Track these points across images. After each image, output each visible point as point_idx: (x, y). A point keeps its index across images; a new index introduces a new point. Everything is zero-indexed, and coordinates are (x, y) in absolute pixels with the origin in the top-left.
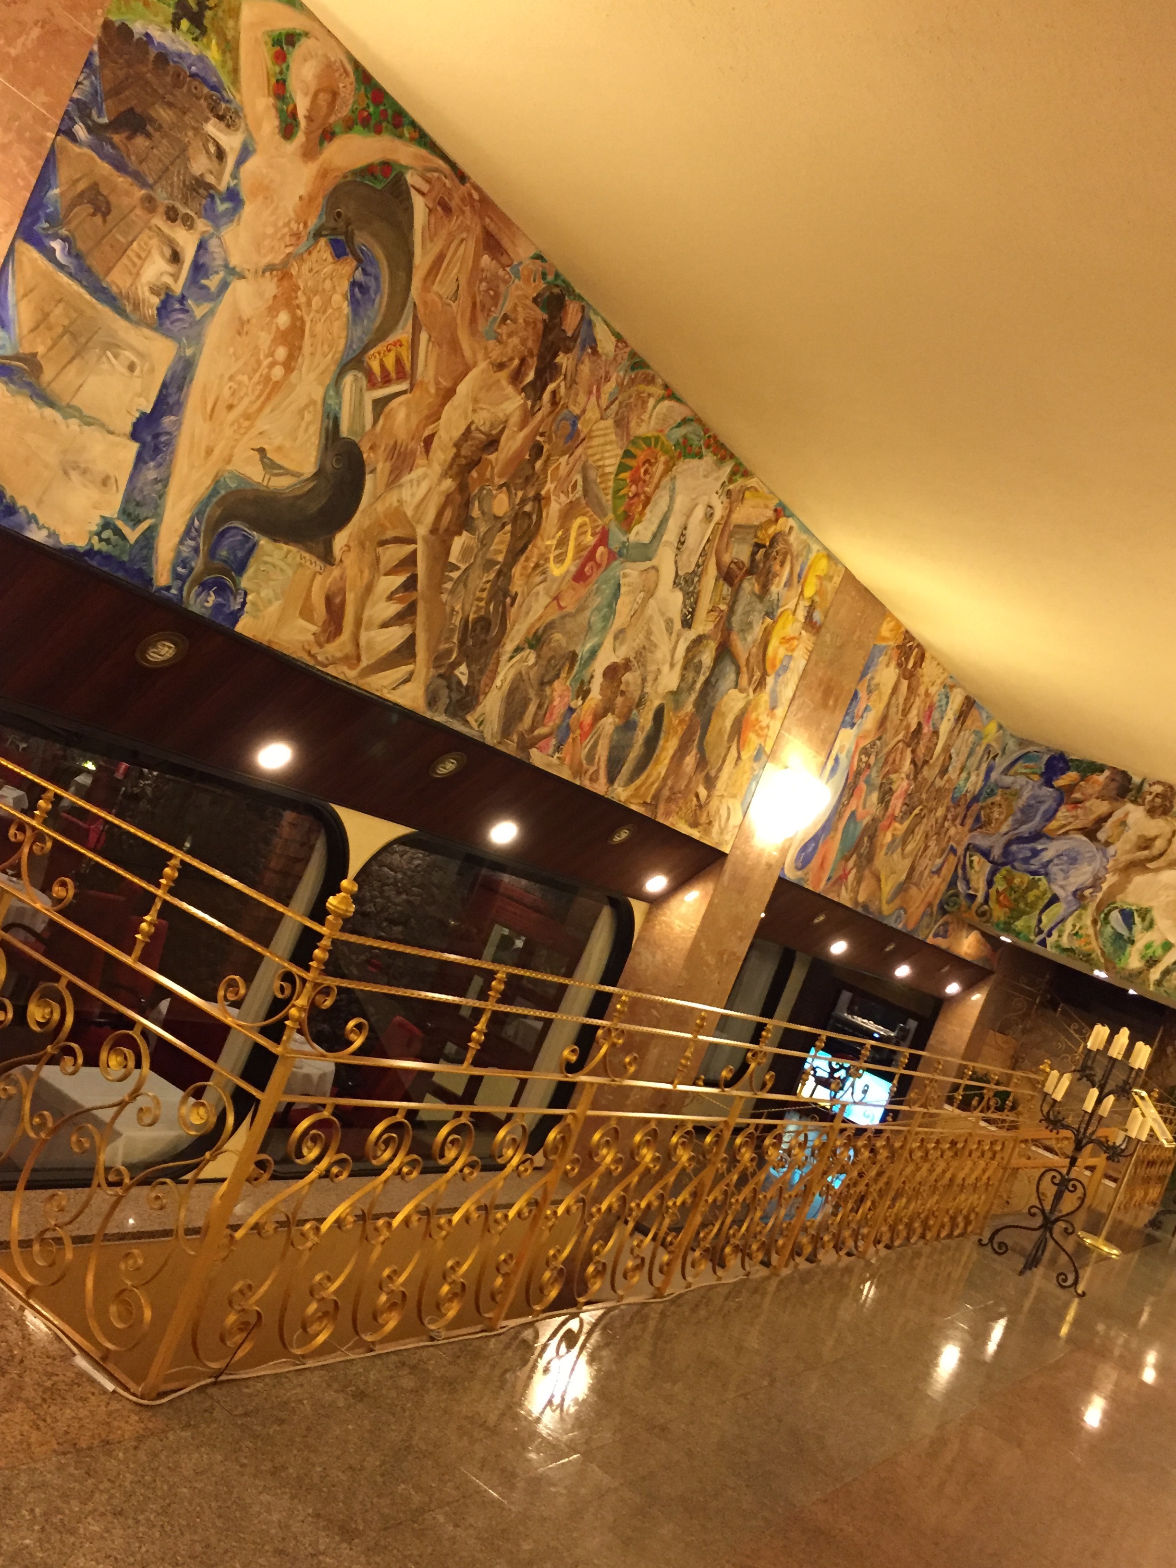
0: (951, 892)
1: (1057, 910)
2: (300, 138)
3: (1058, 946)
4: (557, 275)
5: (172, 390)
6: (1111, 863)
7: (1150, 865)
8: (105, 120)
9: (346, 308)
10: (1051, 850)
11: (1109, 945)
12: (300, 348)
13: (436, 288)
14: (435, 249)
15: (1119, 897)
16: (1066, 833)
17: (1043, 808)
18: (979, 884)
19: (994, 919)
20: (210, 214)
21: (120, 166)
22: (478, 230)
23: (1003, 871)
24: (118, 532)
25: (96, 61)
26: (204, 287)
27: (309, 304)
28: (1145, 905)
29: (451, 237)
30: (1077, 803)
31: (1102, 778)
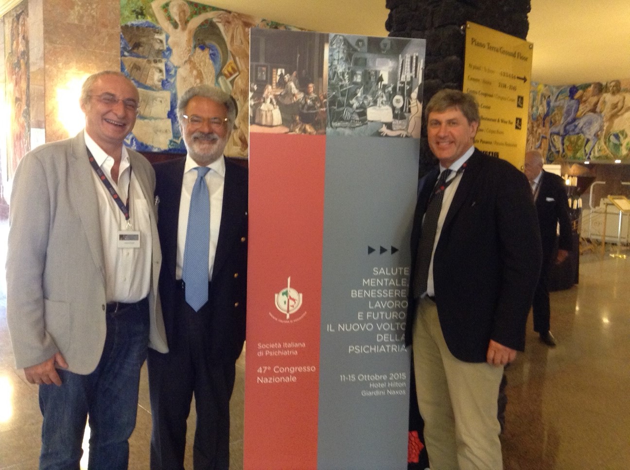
0: (550, 153)
1: (590, 144)
2: (180, 26)
3: (595, 157)
4: (272, 22)
5: (173, 102)
6: (604, 119)
7: (619, 113)
8: (130, 48)
9: (211, 62)
10: (581, 123)
11: (613, 149)
12: (203, 77)
13: (235, 44)
14: (230, 34)
15: (611, 130)
16: (585, 114)
17: (574, 108)
18: (559, 145)
19: (569, 157)
20: (165, 56)
21: (138, 56)
22: (241, 23)
23: (566, 138)
24: (175, 142)
25: (123, 36)
26: (170, 75)
27: (200, 65)
28: (621, 129)
29: (234, 29)
30: (585, 102)
31: (591, 89)
